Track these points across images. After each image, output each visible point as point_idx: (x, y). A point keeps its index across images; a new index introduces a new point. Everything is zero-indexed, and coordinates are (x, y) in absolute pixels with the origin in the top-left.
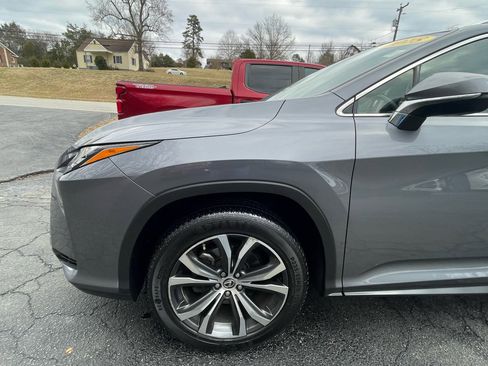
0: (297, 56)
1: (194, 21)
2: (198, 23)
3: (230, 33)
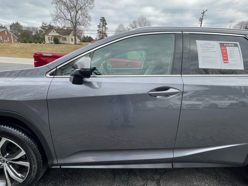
1: (103, 20)
2: (105, 21)
3: (121, 26)
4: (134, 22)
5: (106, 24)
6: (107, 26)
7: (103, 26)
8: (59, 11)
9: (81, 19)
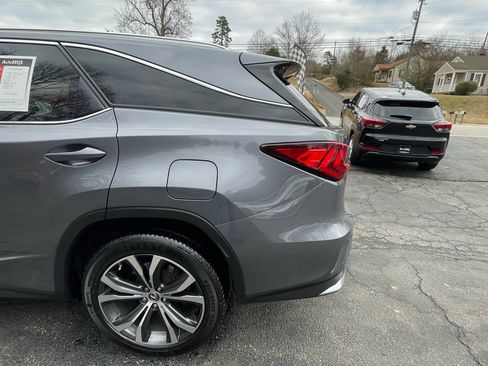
0: (329, 53)
1: (223, 22)
2: (226, 24)
3: (259, 32)
4: (286, 25)
5: (229, 30)
6: (230, 35)
7: (223, 34)
8: (131, 7)
9: (174, 21)
